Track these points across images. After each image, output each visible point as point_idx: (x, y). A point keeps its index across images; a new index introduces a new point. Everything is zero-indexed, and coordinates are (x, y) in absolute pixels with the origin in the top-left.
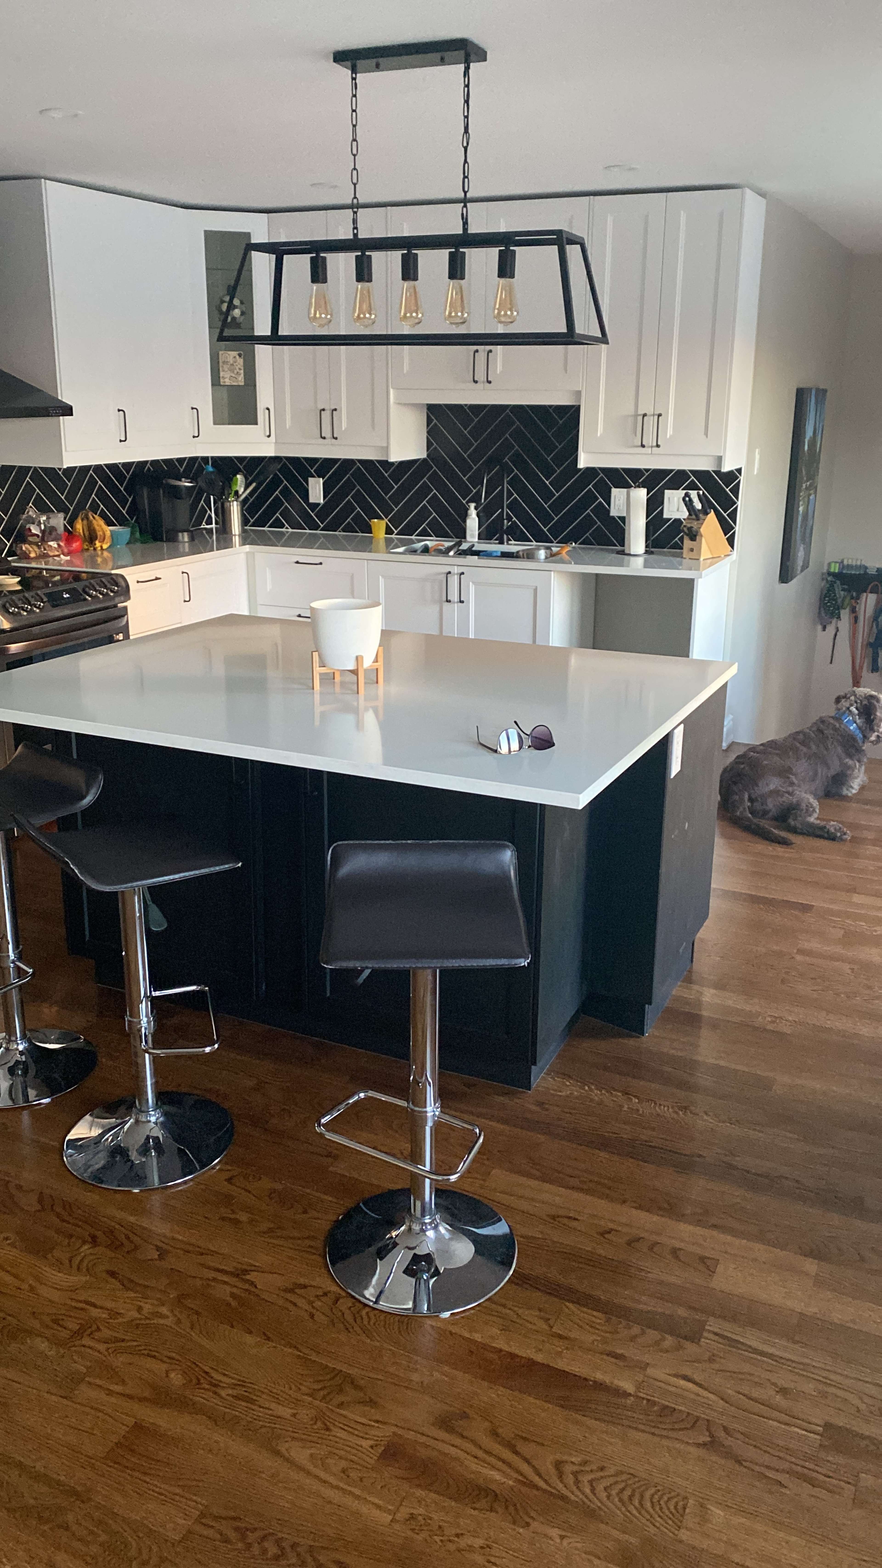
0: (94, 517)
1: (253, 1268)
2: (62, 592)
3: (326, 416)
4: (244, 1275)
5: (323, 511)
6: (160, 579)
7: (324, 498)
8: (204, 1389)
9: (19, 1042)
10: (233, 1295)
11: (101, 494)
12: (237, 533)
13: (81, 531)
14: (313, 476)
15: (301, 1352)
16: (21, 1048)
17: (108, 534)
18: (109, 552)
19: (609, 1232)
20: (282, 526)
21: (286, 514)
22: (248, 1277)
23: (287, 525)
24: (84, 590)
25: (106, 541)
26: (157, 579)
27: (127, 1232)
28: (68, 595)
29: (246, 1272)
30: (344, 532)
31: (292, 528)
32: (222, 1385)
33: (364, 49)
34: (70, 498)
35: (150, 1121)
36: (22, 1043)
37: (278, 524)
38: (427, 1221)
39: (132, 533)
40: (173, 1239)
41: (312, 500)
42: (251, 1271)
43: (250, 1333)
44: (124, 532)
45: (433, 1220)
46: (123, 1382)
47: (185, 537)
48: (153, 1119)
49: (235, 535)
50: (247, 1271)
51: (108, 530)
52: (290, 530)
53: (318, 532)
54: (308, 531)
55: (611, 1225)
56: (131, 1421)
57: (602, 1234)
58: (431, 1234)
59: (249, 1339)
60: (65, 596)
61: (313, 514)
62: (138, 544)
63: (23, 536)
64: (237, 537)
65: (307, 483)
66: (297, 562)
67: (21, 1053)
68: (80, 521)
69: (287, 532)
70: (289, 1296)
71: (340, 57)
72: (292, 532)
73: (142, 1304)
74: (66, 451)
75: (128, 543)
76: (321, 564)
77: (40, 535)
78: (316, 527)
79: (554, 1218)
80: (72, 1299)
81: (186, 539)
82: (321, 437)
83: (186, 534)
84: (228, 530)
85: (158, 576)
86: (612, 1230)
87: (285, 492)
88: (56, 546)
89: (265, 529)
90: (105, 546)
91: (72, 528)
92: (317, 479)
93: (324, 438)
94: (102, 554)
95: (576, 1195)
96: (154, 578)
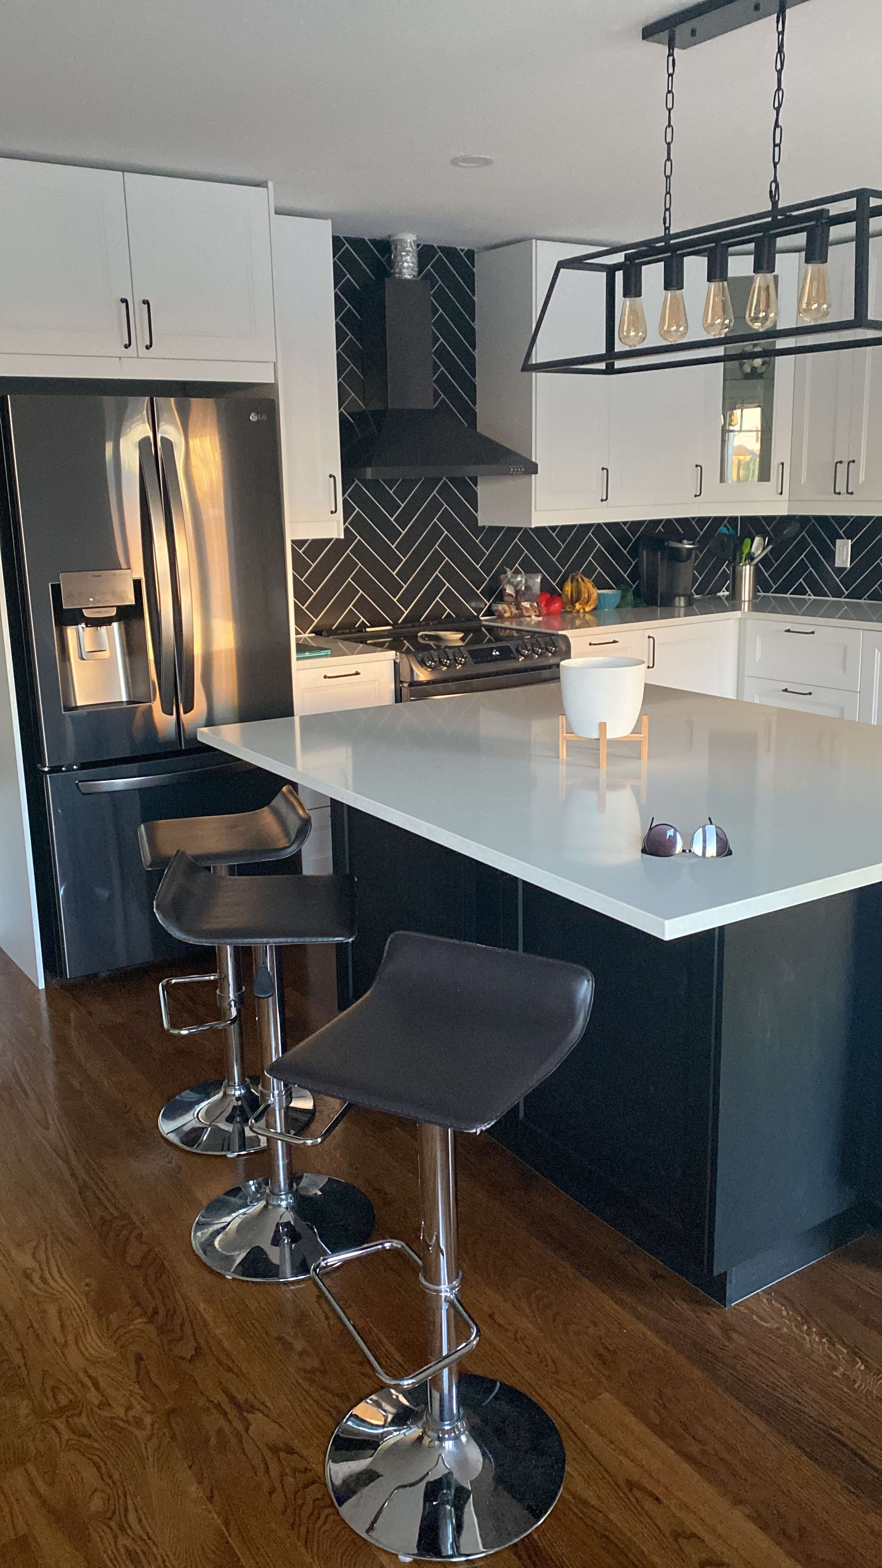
0: (583, 580)
1: (262, 1407)
2: (492, 649)
3: (841, 468)
4: (248, 1412)
5: (849, 576)
6: (617, 642)
7: (851, 562)
8: (109, 1527)
9: (237, 1087)
10: (220, 1431)
11: (599, 557)
12: (747, 599)
13: (569, 594)
14: (842, 538)
15: (228, 1530)
16: (237, 1093)
17: (594, 596)
18: (593, 615)
19: (688, 1538)
20: (805, 593)
21: (810, 580)
22: (249, 1416)
23: (809, 592)
24: (517, 650)
25: (590, 603)
26: (615, 642)
27: (186, 1317)
28: (497, 653)
29: (252, 1408)
30: (869, 599)
31: (814, 595)
32: (129, 1531)
33: (671, 16)
34: (562, 560)
35: (280, 1206)
36: (240, 1090)
37: (800, 591)
38: (447, 1428)
39: (623, 597)
40: (220, 1343)
41: (838, 564)
42: (258, 1410)
43: (200, 1482)
44: (612, 594)
45: (453, 1428)
46: (51, 1484)
47: (681, 602)
48: (284, 1204)
49: (745, 601)
50: (252, 1406)
51: (595, 592)
52: (813, 597)
53: (842, 599)
54: (831, 599)
55: (699, 1530)
56: (22, 1529)
57: (676, 1536)
58: (449, 1445)
59: (194, 1490)
60: (494, 653)
61: (837, 580)
62: (629, 608)
63: (501, 597)
64: (746, 604)
65: (834, 545)
66: (788, 631)
67: (238, 1099)
68: (570, 583)
69: (810, 599)
70: (268, 1455)
71: (649, 32)
72: (815, 600)
73: (135, 1404)
74: (535, 510)
75: (618, 607)
76: (813, 633)
77: (514, 595)
78: (839, 594)
79: (631, 1485)
80: (86, 1372)
81: (682, 604)
82: (835, 493)
83: (682, 599)
84: (737, 595)
85: (616, 640)
86: (694, 1535)
87: (811, 555)
88: (528, 606)
89: (787, 595)
90: (588, 609)
91: (561, 590)
92: (846, 540)
93: (839, 493)
94: (584, 616)
95: (685, 1467)
96: (612, 641)
